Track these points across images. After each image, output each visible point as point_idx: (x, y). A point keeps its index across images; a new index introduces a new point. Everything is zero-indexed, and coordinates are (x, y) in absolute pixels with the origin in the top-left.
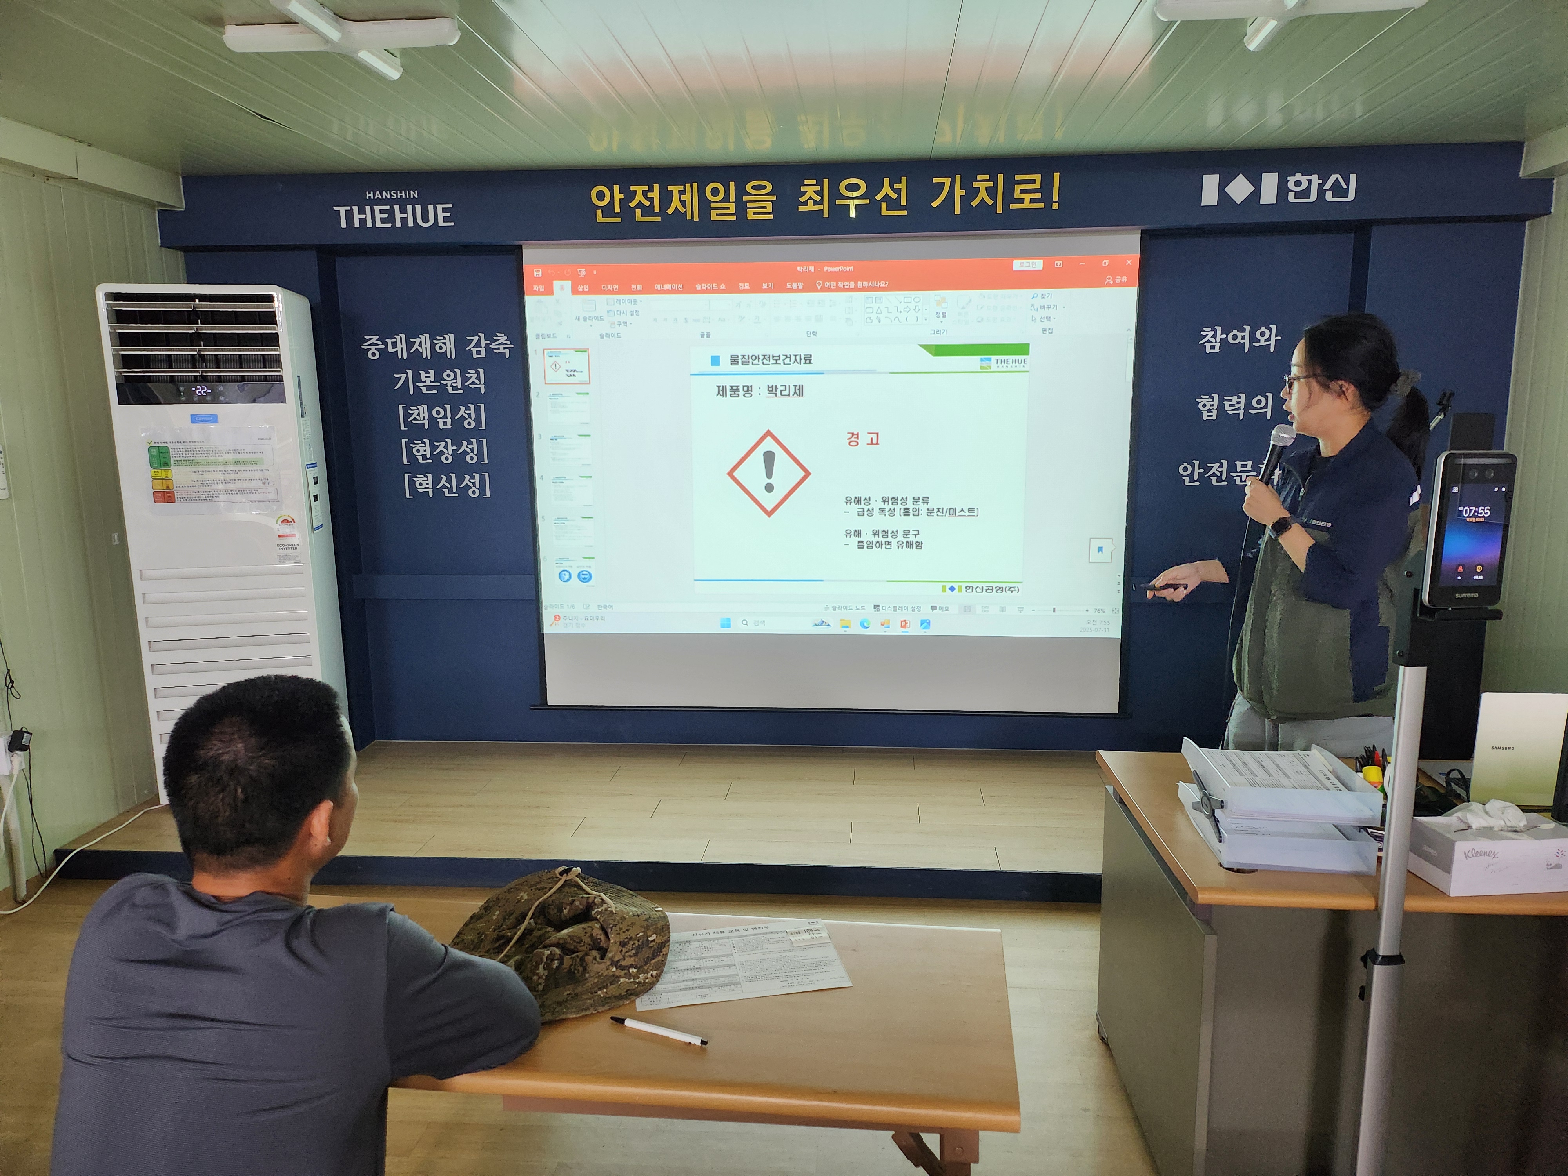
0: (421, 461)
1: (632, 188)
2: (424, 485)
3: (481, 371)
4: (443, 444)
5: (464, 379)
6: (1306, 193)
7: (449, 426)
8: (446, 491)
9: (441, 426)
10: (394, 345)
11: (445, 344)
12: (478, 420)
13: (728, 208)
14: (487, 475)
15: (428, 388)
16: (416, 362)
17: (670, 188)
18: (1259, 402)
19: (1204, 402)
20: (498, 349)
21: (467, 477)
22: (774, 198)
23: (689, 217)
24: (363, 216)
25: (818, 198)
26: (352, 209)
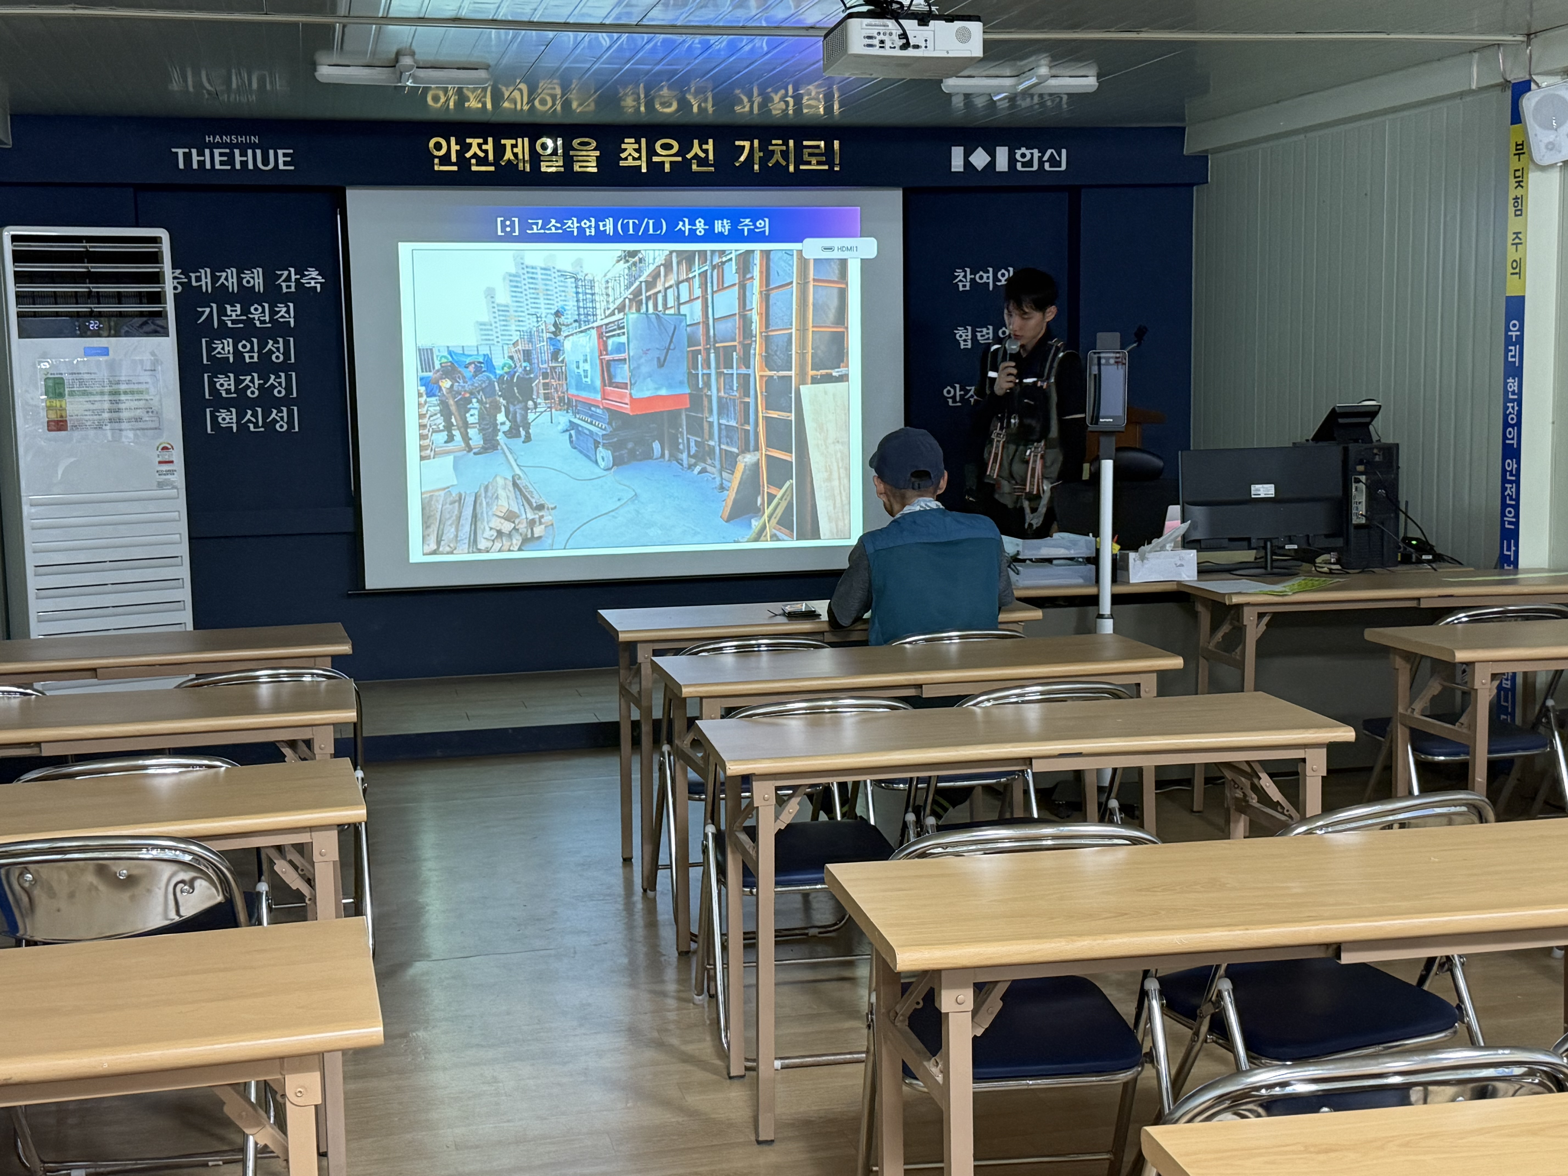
0: (224, 394)
1: (468, 141)
2: (228, 420)
3: (291, 305)
4: (249, 378)
5: (273, 313)
6: (1030, 163)
7: (256, 360)
8: (251, 426)
9: (248, 360)
10: (198, 279)
11: (253, 278)
12: (287, 354)
13: (556, 161)
14: (295, 409)
15: (233, 322)
16: (222, 296)
17: (503, 142)
19: (961, 332)
20: (310, 283)
21: (275, 411)
22: (597, 153)
23: (521, 168)
24: (202, 158)
25: (636, 155)
26: (190, 151)
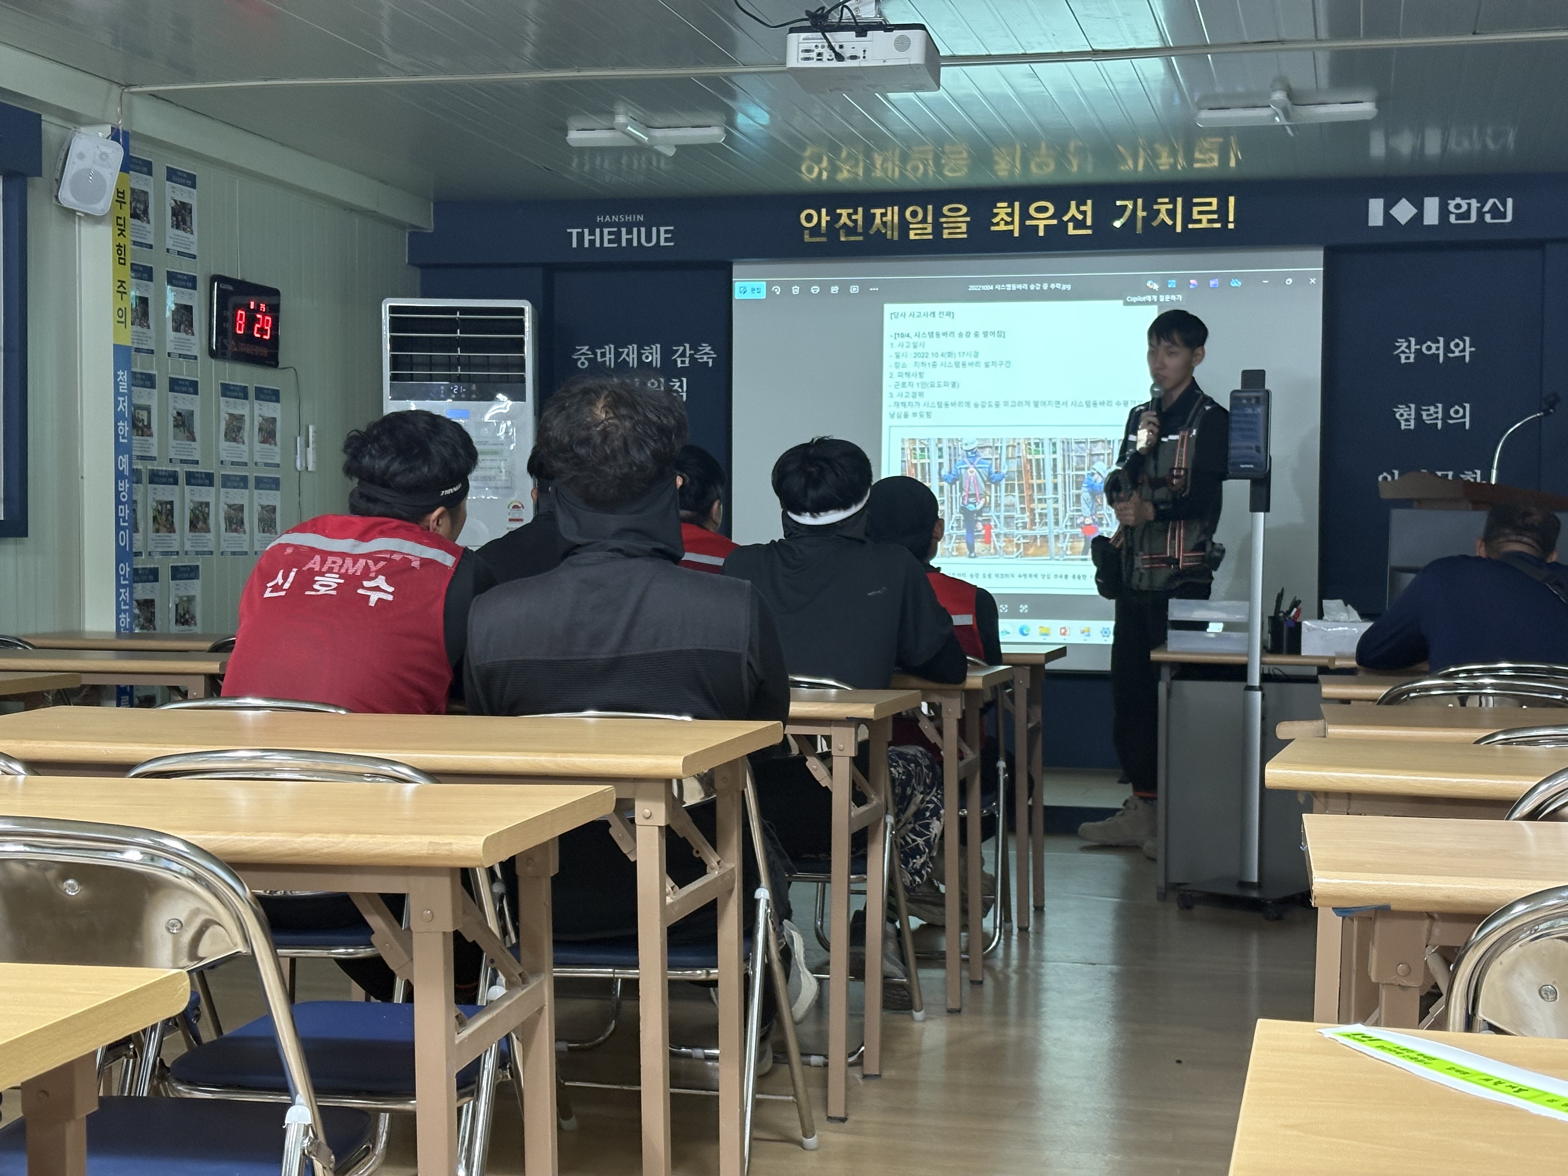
1: (838, 211)
3: (684, 380)
6: (1466, 215)
10: (603, 355)
11: (651, 353)
13: (925, 229)
17: (872, 211)
18: (1457, 412)
19: (1402, 411)
20: (702, 358)
22: (968, 219)
23: (889, 236)
24: (593, 237)
25: (1009, 219)
26: (583, 232)
